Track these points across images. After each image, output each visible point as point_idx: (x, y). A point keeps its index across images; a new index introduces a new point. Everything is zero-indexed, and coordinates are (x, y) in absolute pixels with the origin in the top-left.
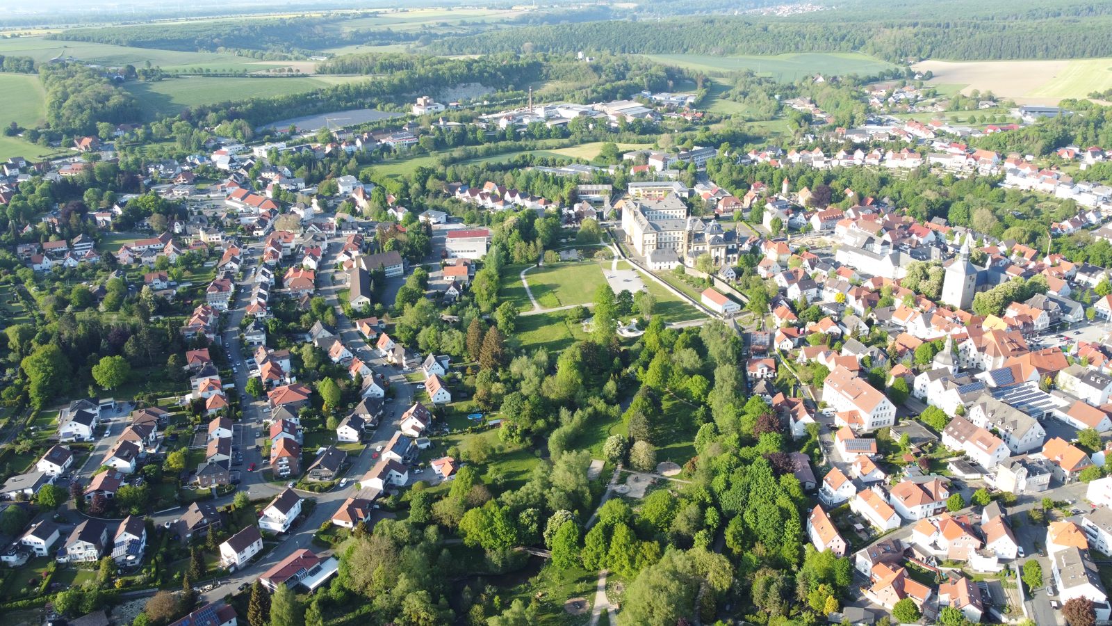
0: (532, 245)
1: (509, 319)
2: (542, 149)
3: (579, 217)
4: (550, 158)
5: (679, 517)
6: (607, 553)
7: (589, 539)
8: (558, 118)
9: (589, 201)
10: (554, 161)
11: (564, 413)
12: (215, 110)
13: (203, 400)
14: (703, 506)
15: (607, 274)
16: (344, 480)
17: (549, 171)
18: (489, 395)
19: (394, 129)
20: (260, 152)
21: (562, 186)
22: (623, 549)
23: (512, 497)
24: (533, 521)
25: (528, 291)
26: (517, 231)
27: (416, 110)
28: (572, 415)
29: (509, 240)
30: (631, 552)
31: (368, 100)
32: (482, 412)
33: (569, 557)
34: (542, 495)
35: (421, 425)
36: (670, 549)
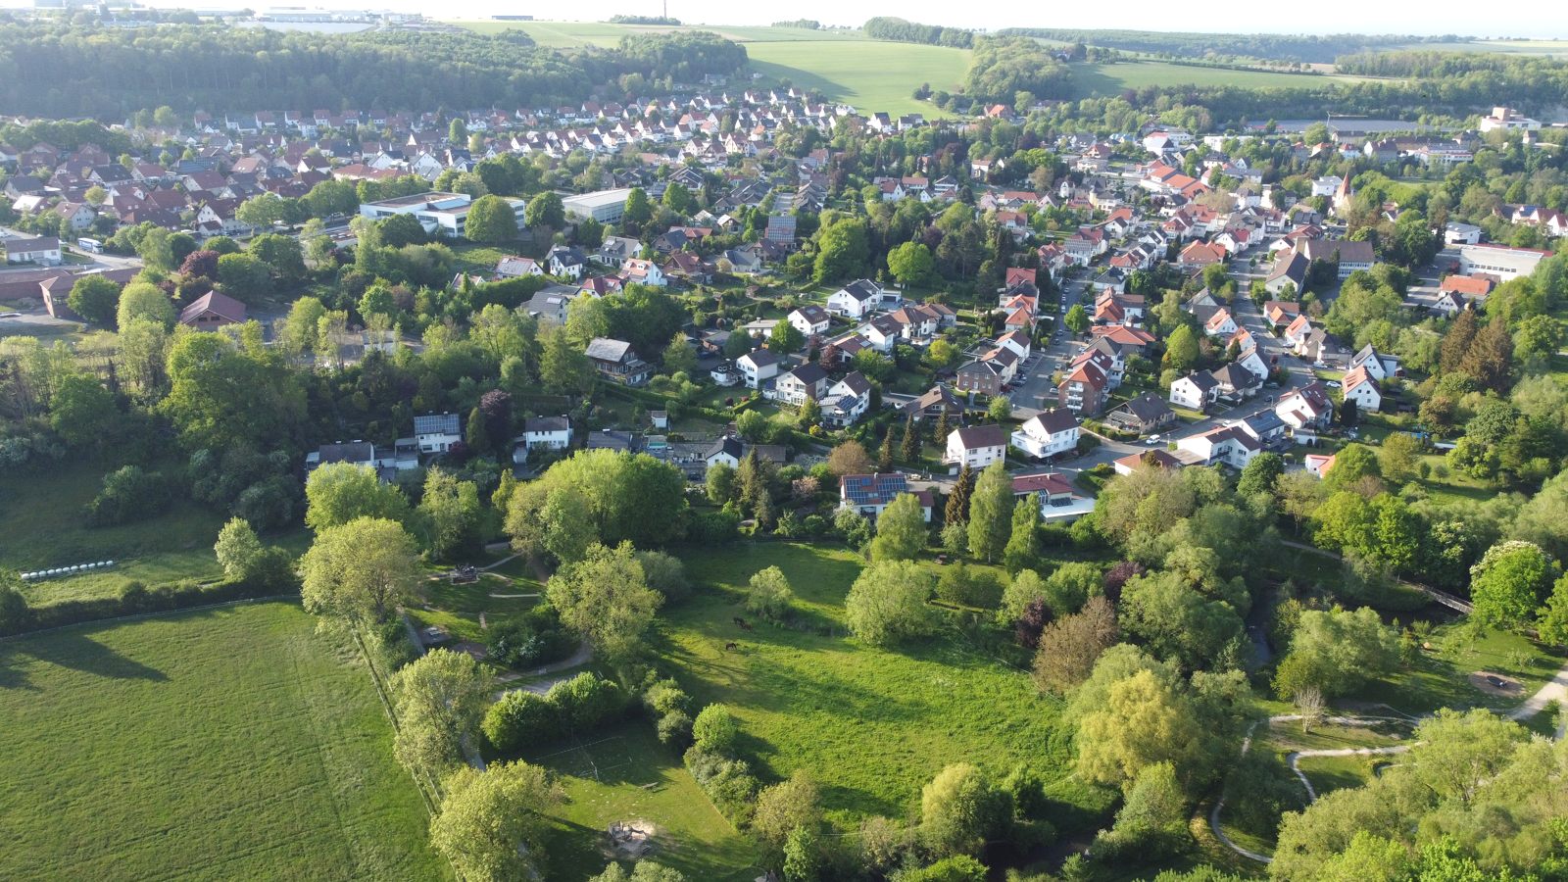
12: (1170, 93)
13: (1005, 315)
16: (1155, 437)
18: (1452, 406)
19: (1434, 139)
20: (1215, 142)
24: (1456, 542)
27: (1486, 125)
31: (1407, 109)
34: (1493, 522)
35: (1309, 413)
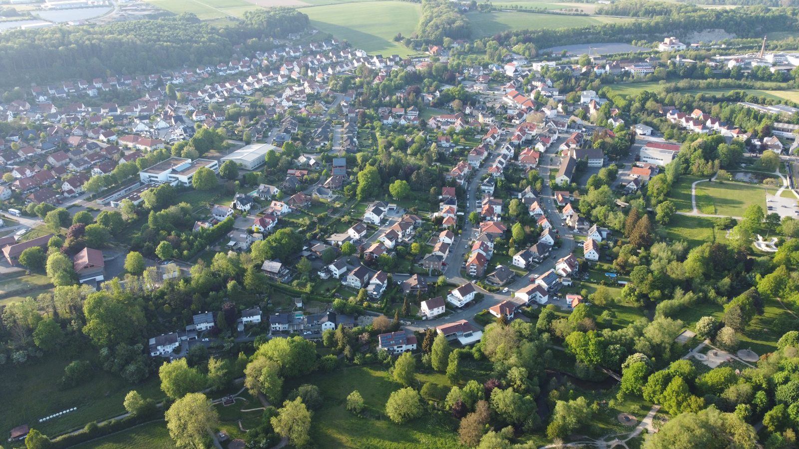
0: (710, 163)
1: (666, 214)
2: (759, 89)
3: (764, 147)
4: (760, 97)
5: (732, 388)
6: (662, 393)
7: (651, 379)
8: (785, 65)
9: (780, 138)
10: (764, 100)
11: (679, 292)
12: (517, 35)
13: (443, 218)
14: (757, 388)
15: (769, 198)
16: (506, 289)
17: (755, 107)
18: (626, 262)
19: (638, 60)
20: (537, 67)
21: (760, 122)
22: (674, 394)
23: (610, 333)
24: (617, 354)
25: (693, 198)
26: (700, 151)
27: (661, 47)
28: (684, 294)
29: (692, 156)
30: (680, 398)
31: (627, 36)
32: (617, 273)
33: (634, 386)
34: (632, 340)
35: (569, 270)
36: (711, 407)
